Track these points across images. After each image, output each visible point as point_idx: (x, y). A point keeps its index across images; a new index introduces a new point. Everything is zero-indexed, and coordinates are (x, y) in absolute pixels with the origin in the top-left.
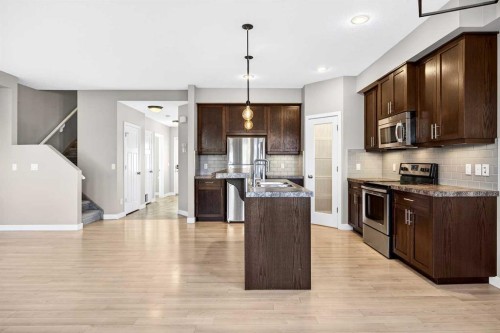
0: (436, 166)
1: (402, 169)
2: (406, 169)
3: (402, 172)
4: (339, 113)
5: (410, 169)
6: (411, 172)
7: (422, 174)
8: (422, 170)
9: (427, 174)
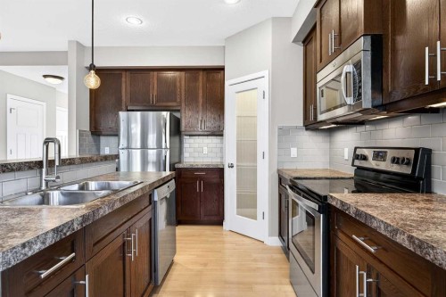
0: (428, 152)
1: (356, 157)
2: (365, 158)
3: (357, 163)
4: (266, 73)
5: (370, 158)
6: (372, 164)
7: (395, 168)
8: (395, 161)
9: (407, 170)
